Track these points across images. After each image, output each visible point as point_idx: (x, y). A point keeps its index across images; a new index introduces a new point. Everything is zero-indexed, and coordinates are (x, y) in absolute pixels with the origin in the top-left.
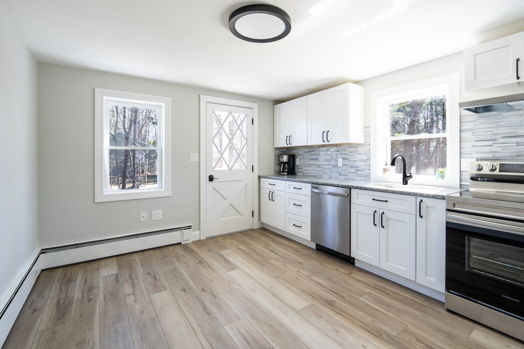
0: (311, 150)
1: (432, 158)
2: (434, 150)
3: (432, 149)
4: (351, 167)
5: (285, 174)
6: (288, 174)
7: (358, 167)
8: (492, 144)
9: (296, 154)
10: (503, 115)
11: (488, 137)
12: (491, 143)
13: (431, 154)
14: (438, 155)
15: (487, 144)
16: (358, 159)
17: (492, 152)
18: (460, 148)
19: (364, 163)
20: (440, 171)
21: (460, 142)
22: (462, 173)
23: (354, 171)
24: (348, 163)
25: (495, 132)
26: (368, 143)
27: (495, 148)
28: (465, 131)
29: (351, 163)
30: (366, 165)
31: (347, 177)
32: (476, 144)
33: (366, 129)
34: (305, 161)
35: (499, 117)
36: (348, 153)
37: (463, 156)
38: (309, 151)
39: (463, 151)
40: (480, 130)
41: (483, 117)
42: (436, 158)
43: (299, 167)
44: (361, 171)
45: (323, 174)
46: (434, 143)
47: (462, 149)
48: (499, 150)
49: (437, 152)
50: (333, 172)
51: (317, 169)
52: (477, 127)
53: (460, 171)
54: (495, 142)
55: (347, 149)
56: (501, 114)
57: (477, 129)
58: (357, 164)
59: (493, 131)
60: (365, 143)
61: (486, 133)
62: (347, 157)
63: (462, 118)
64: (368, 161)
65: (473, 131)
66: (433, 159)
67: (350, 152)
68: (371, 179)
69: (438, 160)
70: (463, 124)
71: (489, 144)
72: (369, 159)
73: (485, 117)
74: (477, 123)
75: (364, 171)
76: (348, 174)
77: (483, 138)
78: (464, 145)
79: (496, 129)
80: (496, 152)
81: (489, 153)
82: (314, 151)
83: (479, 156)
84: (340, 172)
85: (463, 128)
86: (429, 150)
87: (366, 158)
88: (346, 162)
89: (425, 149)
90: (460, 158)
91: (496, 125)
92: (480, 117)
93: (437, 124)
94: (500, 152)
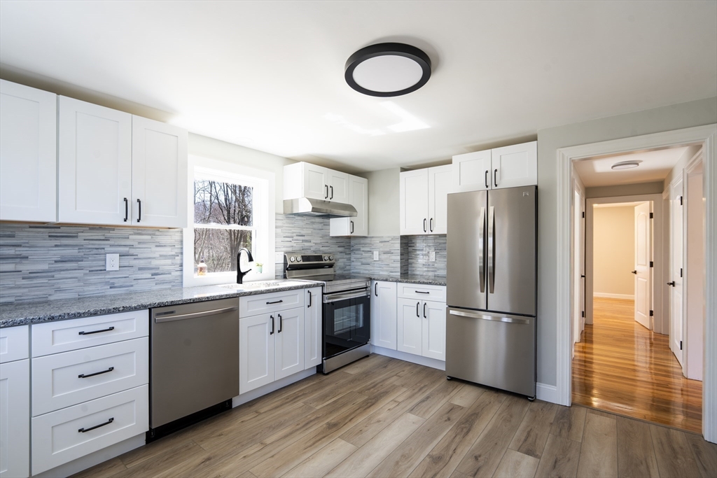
4: (140, 269)
7: (159, 268)
12: (290, 239)
16: (157, 255)
19: (169, 262)
23: (150, 276)
24: (133, 262)
28: (277, 227)
29: (142, 261)
30: (173, 264)
31: (131, 288)
32: (283, 239)
35: (294, 219)
36: (135, 244)
39: (276, 245)
44: (162, 274)
48: (295, 245)
52: (284, 225)
53: (275, 263)
54: (293, 239)
55: (130, 237)
57: (284, 227)
58: (155, 263)
59: (292, 230)
62: (132, 251)
65: (282, 229)
67: (139, 243)
74: (284, 221)
75: (170, 274)
76: (133, 283)
77: (287, 234)
78: (277, 240)
84: (112, 281)
87: (173, 253)
88: (128, 261)
94: (295, 247)
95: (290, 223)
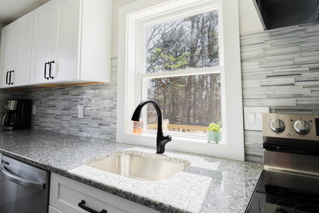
0: (49, 93)
1: (203, 104)
2: (205, 97)
3: (204, 97)
4: (93, 118)
5: (11, 128)
6: (13, 129)
7: (102, 119)
8: (293, 82)
9: (33, 99)
10: (308, 30)
11: (287, 70)
12: (291, 80)
13: (203, 100)
14: (208, 101)
15: (285, 83)
16: (102, 107)
17: (294, 96)
18: (243, 88)
19: (109, 114)
20: (213, 128)
21: (242, 80)
22: (248, 133)
23: (97, 125)
25: (298, 60)
26: (115, 83)
27: (299, 89)
28: (249, 60)
29: (94, 112)
32: (267, 81)
33: (113, 61)
34: (42, 109)
35: (302, 34)
37: (247, 103)
38: (48, 95)
39: (248, 94)
40: (272, 58)
41: (275, 36)
42: (206, 103)
43: (36, 118)
45: (60, 128)
46: (205, 93)
47: (245, 91)
48: (307, 92)
49: (207, 99)
50: (72, 126)
51: (54, 120)
52: (268, 52)
53: (244, 130)
54: (299, 78)
56: (304, 30)
57: (268, 56)
59: (293, 59)
60: (112, 82)
61: (284, 63)
63: (242, 38)
64: (114, 110)
65: (262, 60)
66: (205, 104)
68: (118, 139)
69: (208, 105)
70: (245, 49)
71: (288, 82)
72: (114, 108)
73: (279, 35)
74: (268, 45)
75: (109, 125)
77: (278, 71)
78: (247, 84)
79: (299, 55)
80: (300, 96)
81: (289, 98)
82: (53, 95)
83: (275, 103)
84: (80, 126)
85: (245, 55)
86: (202, 98)
87: (111, 106)
88: (88, 111)
89: (199, 97)
90: (243, 106)
91: (297, 48)
92: (271, 36)
93: (206, 79)
94: (307, 97)
95: (284, 46)
